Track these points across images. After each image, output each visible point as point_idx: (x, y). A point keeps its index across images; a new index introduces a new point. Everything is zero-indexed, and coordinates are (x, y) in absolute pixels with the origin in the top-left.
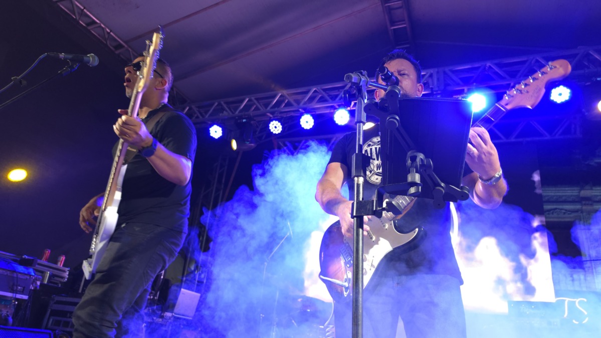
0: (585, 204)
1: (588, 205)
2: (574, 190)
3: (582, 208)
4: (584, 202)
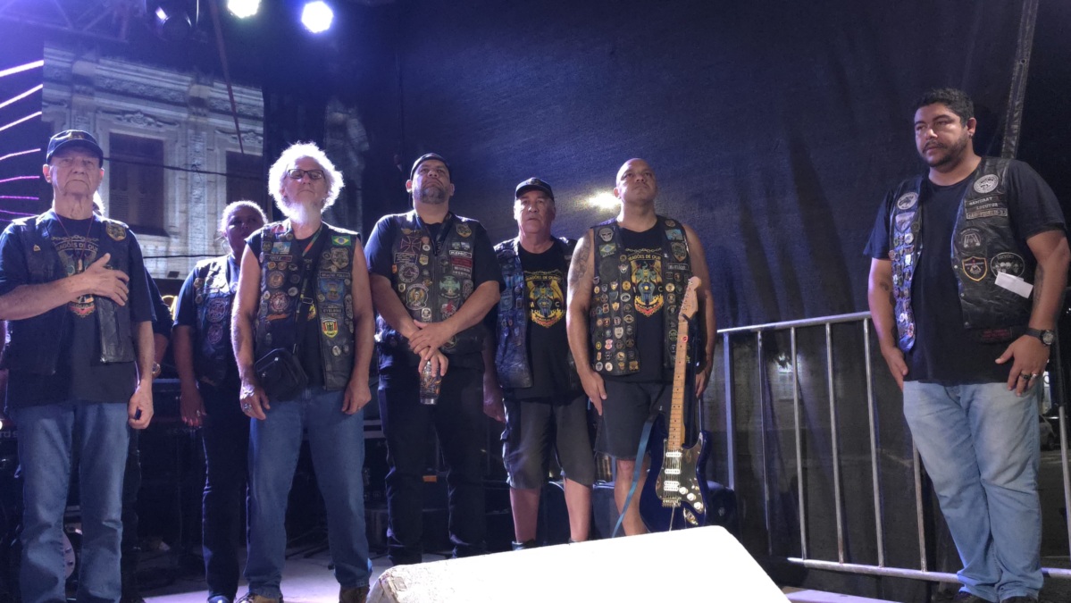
0: (78, 92)
1: (84, 93)
2: (64, 56)
3: (71, 97)
4: (77, 87)
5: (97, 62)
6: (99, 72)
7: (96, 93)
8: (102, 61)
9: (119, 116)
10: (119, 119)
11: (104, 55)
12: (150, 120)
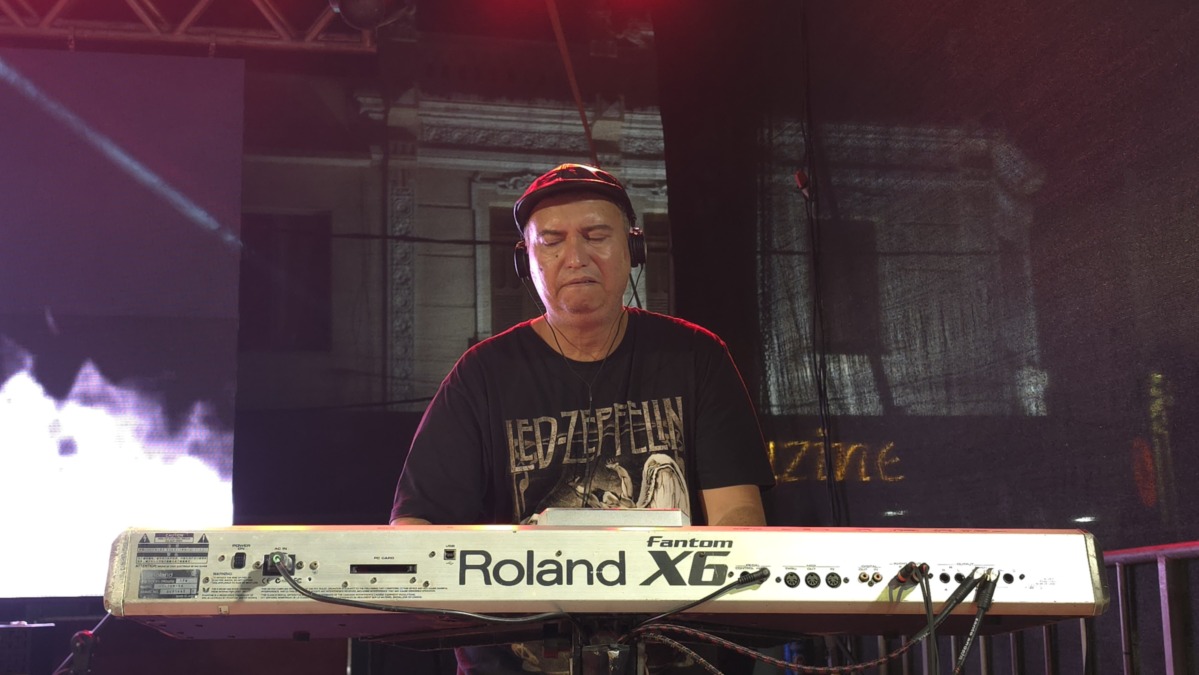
5: (621, 119)
6: (625, 132)
7: (623, 161)
8: (627, 116)
9: (653, 190)
10: (655, 193)
11: (630, 108)
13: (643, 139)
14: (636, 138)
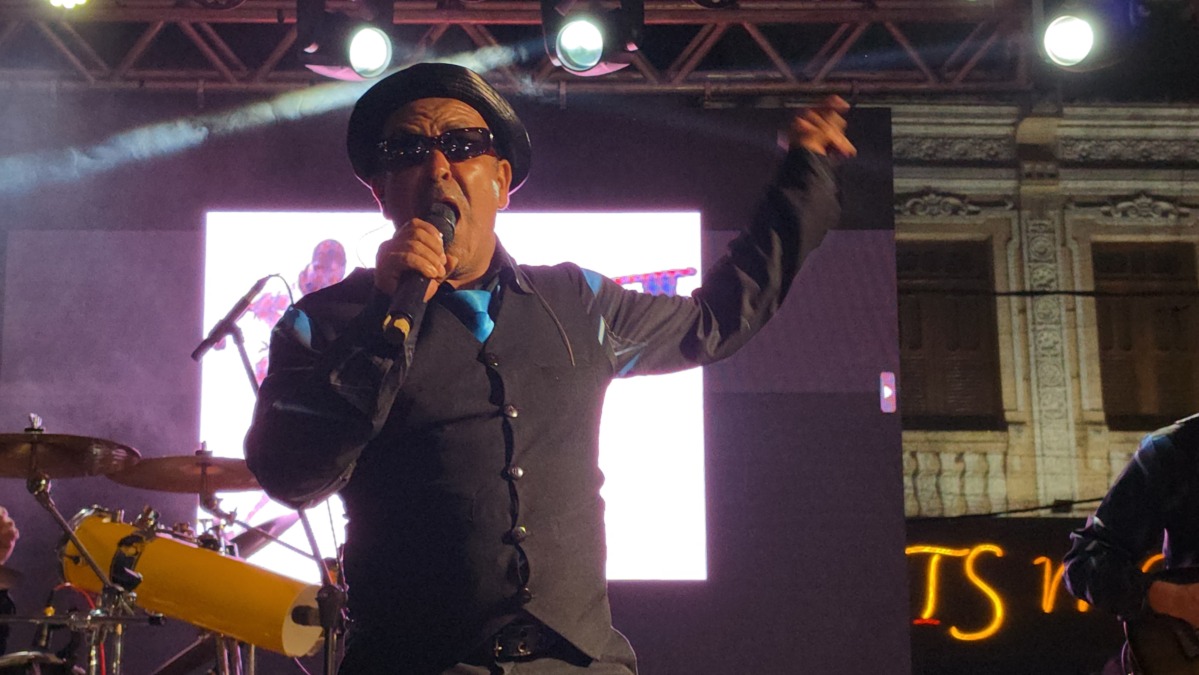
0: (1029, 176)
1: (1041, 176)
2: (1000, 116)
3: (1018, 188)
4: (1027, 167)
5: (1059, 115)
6: (1061, 132)
11: (1070, 100)
12: (1164, 205)
13: (1088, 140)
14: (1078, 140)
